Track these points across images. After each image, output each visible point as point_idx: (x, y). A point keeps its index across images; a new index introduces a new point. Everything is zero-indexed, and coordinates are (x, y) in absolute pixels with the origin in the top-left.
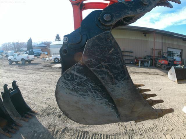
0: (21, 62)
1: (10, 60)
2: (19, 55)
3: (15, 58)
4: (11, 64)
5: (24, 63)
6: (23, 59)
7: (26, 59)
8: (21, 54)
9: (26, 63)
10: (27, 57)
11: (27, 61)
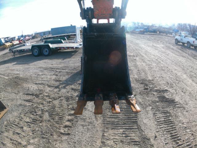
0: (187, 44)
1: (176, 39)
2: (186, 37)
3: (181, 39)
4: (176, 44)
5: (188, 46)
6: (188, 42)
7: (192, 43)
8: (188, 37)
9: (191, 47)
10: (193, 41)
11: (192, 45)
